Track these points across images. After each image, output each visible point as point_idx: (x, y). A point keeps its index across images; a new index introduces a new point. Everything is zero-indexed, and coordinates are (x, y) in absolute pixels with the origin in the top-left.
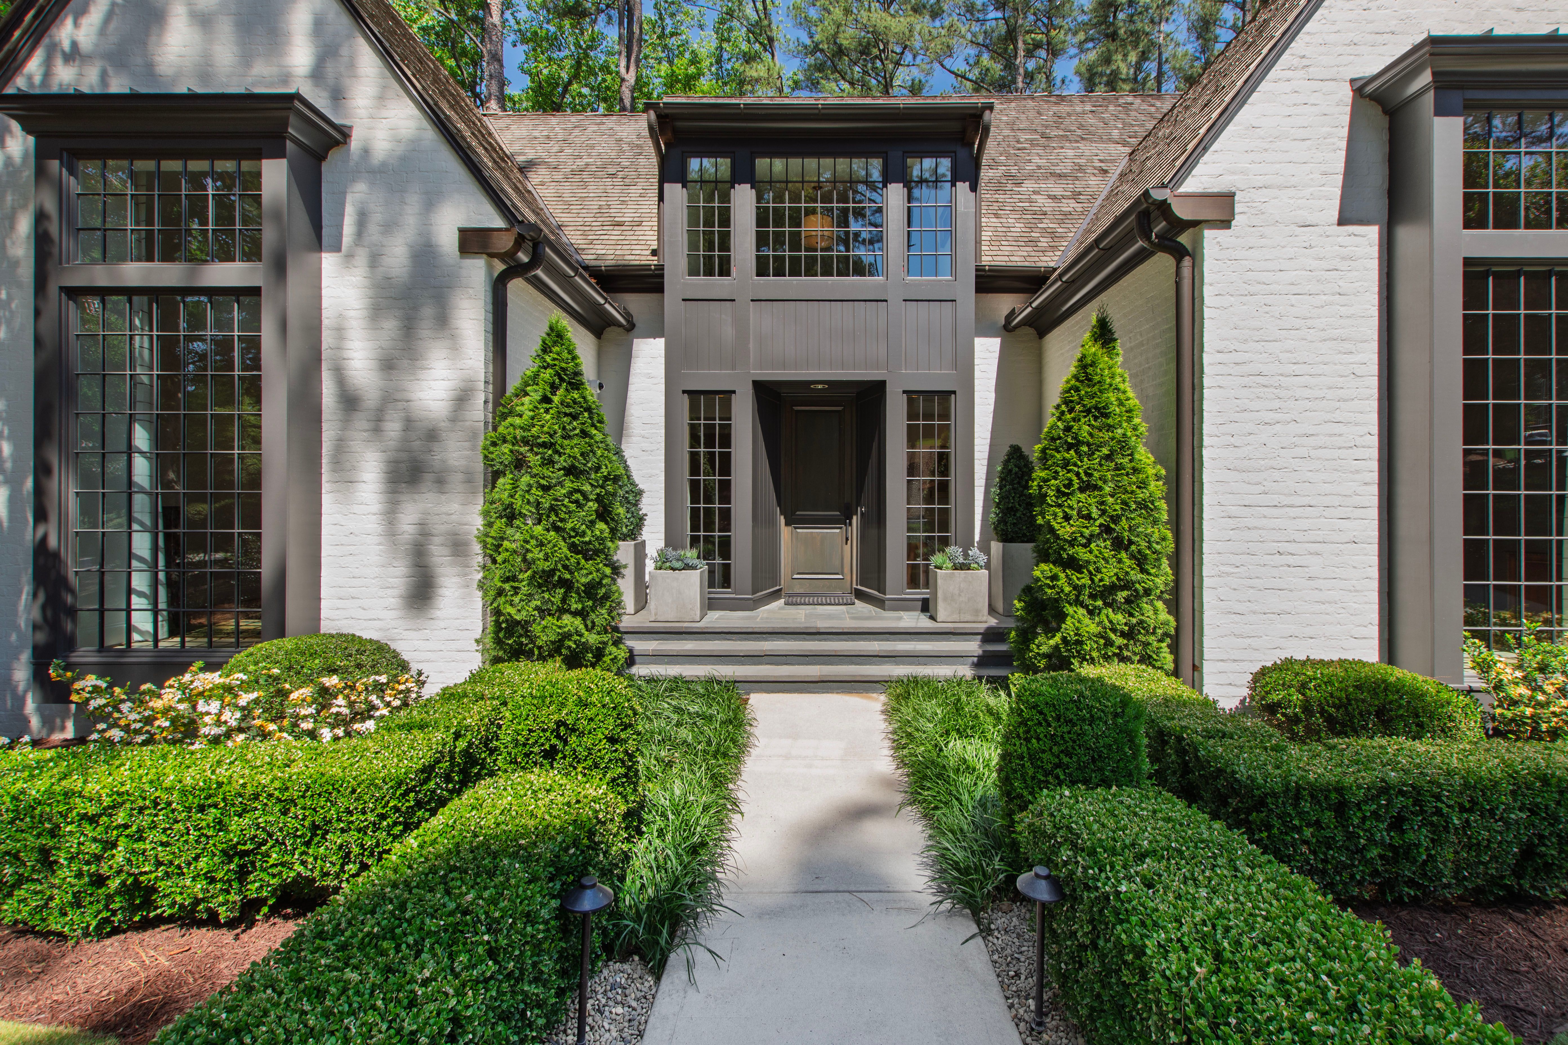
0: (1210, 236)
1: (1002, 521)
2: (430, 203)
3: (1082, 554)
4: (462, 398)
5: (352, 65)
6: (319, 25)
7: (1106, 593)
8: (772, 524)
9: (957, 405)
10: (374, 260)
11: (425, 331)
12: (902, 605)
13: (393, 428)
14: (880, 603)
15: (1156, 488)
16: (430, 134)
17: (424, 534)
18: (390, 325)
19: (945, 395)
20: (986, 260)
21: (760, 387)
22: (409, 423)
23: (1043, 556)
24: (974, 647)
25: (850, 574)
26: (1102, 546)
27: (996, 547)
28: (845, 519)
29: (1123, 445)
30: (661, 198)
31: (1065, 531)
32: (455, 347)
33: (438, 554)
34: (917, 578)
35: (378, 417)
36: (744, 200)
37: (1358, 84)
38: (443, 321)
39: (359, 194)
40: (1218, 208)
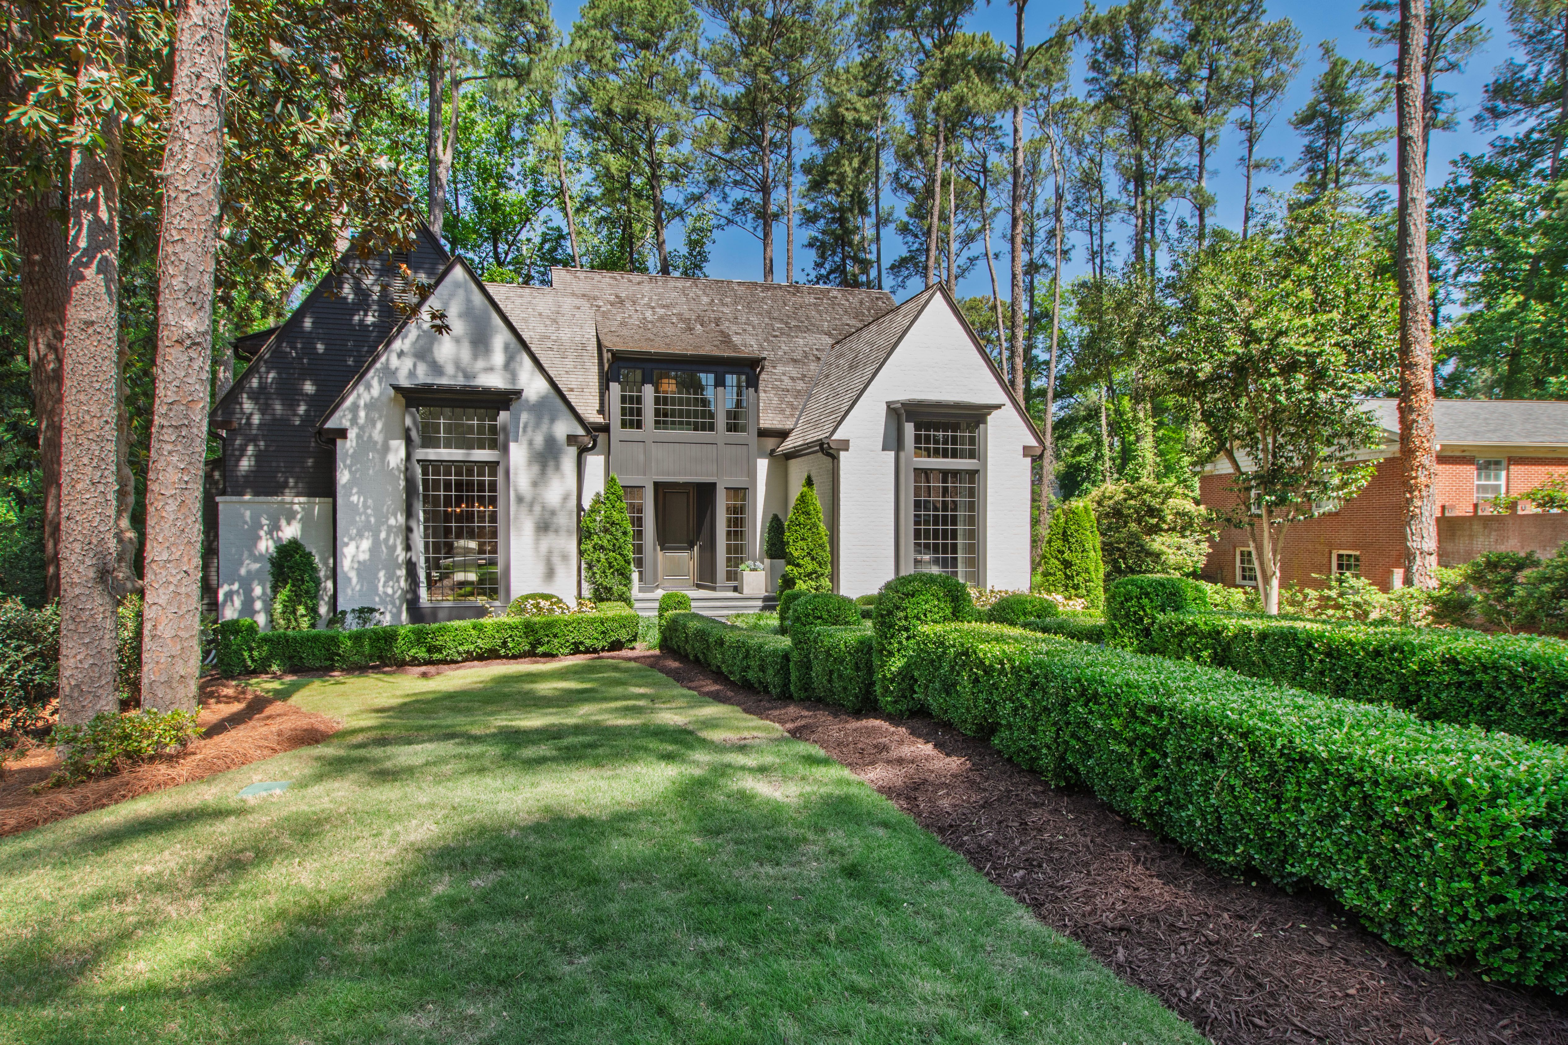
0: (842, 454)
1: (769, 549)
2: (552, 420)
3: (801, 562)
4: (566, 498)
5: (520, 362)
6: (507, 347)
7: (809, 575)
8: (656, 550)
9: (748, 494)
10: (531, 443)
11: (550, 471)
12: (725, 589)
13: (537, 509)
14: (713, 588)
15: (825, 539)
16: (552, 391)
17: (550, 552)
18: (536, 468)
19: (743, 490)
20: (762, 426)
21: (656, 485)
22: (543, 507)
23: (789, 563)
24: (760, 603)
25: (693, 575)
26: (808, 559)
27: (767, 561)
28: (691, 547)
29: (815, 525)
30: (607, 388)
31: (796, 554)
32: (563, 476)
33: (556, 560)
34: (733, 575)
35: (531, 505)
36: (648, 391)
37: (889, 404)
38: (557, 468)
39: (524, 417)
40: (845, 445)
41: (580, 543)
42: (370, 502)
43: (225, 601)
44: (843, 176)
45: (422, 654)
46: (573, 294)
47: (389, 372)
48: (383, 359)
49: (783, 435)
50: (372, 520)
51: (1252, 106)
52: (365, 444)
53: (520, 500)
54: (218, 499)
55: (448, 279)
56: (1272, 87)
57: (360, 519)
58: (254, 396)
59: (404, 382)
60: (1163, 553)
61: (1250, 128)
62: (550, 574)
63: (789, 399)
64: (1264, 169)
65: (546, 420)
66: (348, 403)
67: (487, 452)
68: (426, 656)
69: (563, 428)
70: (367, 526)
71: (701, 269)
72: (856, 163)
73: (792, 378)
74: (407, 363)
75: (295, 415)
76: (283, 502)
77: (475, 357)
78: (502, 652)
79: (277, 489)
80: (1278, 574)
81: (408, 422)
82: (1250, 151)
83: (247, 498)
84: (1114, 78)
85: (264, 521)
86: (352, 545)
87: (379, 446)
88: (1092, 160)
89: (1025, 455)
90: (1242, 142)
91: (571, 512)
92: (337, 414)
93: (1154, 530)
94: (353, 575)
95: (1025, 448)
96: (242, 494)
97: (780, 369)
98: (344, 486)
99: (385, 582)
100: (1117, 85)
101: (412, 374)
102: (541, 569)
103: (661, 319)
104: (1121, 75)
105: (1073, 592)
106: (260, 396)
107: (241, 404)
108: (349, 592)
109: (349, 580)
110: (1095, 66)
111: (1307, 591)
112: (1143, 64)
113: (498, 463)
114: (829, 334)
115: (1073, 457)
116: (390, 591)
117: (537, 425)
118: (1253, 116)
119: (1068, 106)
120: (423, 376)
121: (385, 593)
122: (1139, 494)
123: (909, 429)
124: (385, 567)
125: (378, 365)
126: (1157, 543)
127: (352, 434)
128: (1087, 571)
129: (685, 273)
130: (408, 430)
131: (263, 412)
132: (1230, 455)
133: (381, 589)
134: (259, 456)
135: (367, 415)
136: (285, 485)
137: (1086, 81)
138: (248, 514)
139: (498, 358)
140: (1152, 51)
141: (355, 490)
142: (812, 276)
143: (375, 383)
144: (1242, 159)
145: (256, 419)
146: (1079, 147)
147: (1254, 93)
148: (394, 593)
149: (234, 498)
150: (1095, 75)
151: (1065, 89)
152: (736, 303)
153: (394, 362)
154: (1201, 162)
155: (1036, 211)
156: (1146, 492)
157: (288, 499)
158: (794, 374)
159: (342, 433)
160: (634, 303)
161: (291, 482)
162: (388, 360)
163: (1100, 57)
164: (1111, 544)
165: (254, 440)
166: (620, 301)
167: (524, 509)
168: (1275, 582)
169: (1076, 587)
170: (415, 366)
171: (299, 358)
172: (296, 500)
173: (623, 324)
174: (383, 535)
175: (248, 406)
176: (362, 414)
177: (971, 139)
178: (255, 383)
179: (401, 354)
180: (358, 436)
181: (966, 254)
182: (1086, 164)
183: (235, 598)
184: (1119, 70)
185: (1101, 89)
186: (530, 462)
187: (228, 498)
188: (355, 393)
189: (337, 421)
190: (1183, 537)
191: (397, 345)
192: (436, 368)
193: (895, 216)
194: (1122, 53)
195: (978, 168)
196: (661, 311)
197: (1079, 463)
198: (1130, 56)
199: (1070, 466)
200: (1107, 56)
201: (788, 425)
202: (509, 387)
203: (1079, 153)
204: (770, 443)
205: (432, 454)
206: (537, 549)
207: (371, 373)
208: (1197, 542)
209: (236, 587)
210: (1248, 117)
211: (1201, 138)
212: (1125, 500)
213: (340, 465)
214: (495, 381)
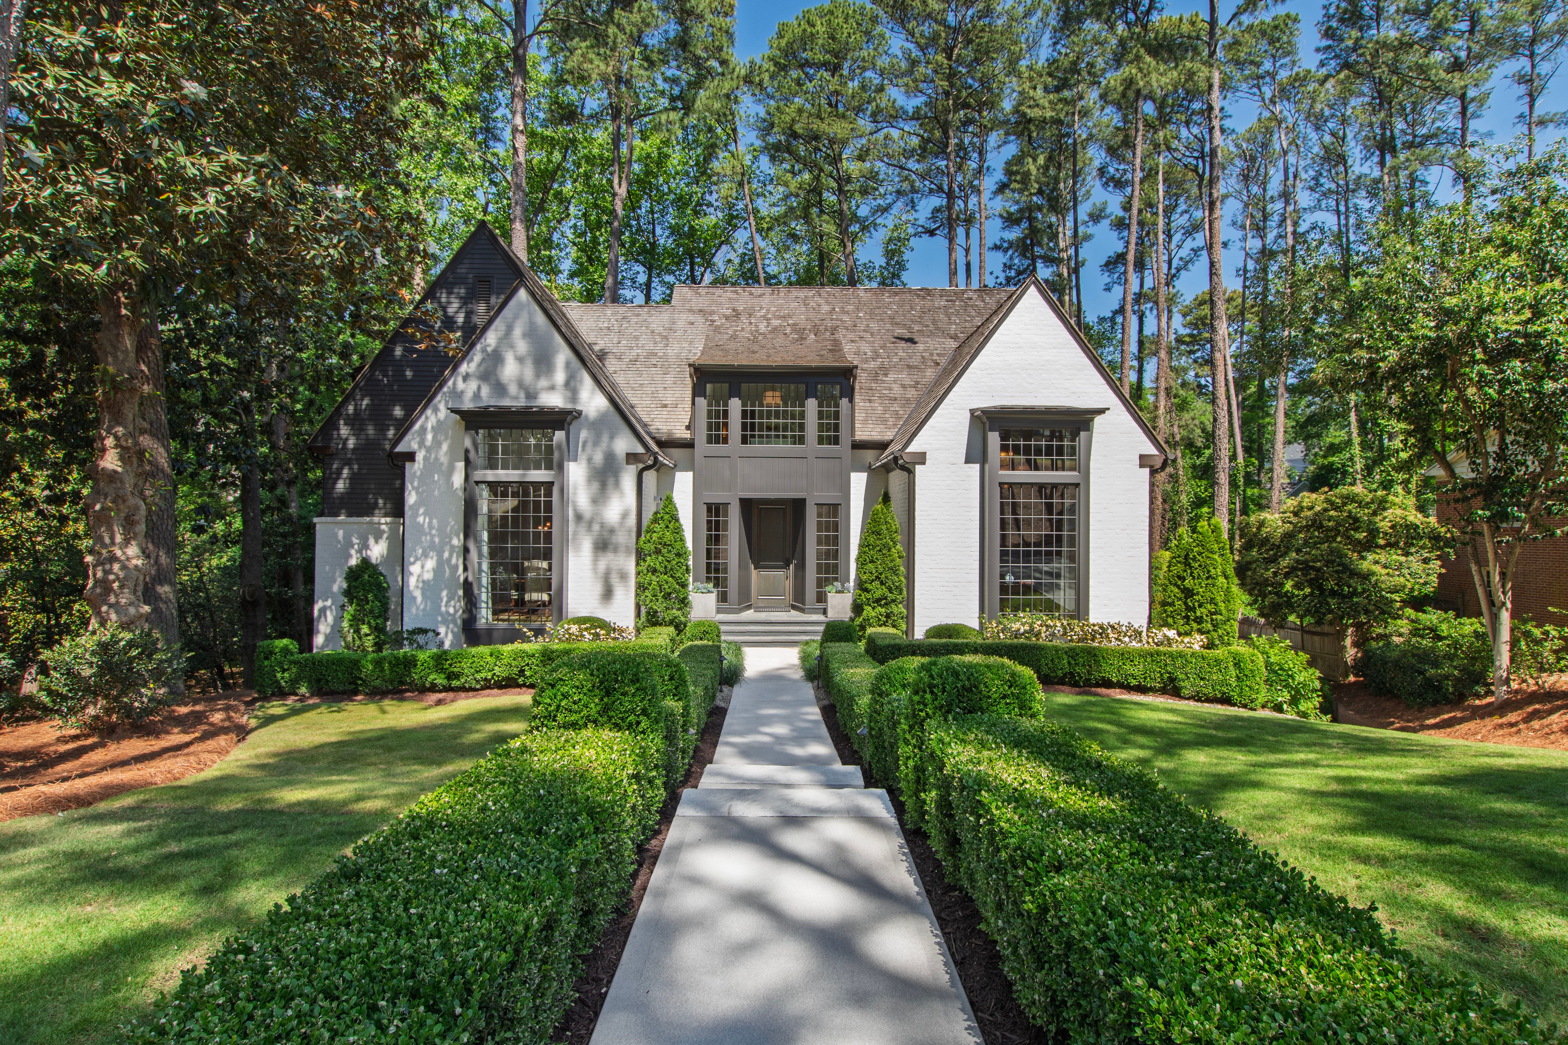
0: (919, 469)
2: (612, 438)
4: (625, 515)
5: (581, 381)
6: (568, 365)
7: (878, 601)
8: (747, 569)
9: (841, 510)
10: (589, 460)
11: (610, 488)
12: (814, 611)
13: (596, 527)
14: (802, 610)
15: (899, 561)
16: (612, 409)
17: (608, 571)
18: (596, 485)
19: (836, 506)
20: (857, 438)
21: (743, 501)
22: (602, 525)
25: (788, 596)
26: (878, 583)
28: (787, 565)
30: (693, 403)
32: (622, 495)
33: (615, 580)
34: (821, 598)
35: (590, 524)
36: (735, 406)
37: (972, 411)
38: (617, 484)
39: (584, 434)
40: (921, 458)
41: (638, 564)
42: (435, 521)
43: (320, 617)
44: (1028, 173)
45: (440, 680)
46: (690, 311)
47: (457, 395)
48: (450, 383)
49: (882, 446)
50: (437, 540)
51: (1532, 56)
52: (431, 466)
53: (579, 517)
54: (316, 520)
55: (512, 303)
56: (1558, 32)
57: (426, 539)
58: (350, 422)
59: (468, 404)
60: (1373, 574)
61: (1531, 80)
62: (608, 594)
63: (896, 407)
64: (1551, 126)
65: (605, 439)
66: (417, 426)
67: (543, 472)
68: (445, 682)
69: (624, 444)
70: (432, 546)
71: (899, 277)
72: (1041, 160)
73: (904, 386)
74: (473, 385)
75: (385, 439)
76: (371, 523)
77: (538, 376)
78: (520, 681)
79: (368, 510)
80: (1509, 605)
81: (468, 443)
82: (1531, 107)
83: (342, 518)
84: (1350, 43)
85: (355, 541)
86: (419, 564)
87: (444, 468)
88: (1333, 134)
89: (1141, 466)
90: (1520, 98)
91: (630, 531)
92: (408, 437)
93: (1369, 545)
94: (418, 594)
95: (1141, 457)
96: (337, 515)
97: (891, 377)
98: (411, 507)
99: (448, 602)
100: (1354, 50)
101: (477, 396)
102: (598, 589)
103: (775, 330)
104: (1357, 40)
105: (1195, 625)
106: (356, 423)
107: (338, 429)
108: (414, 610)
109: (415, 598)
110: (1329, 33)
111: (1548, 628)
112: (1385, 25)
113: (552, 483)
114: (955, 337)
115: (1325, 457)
116: (451, 610)
117: (596, 443)
118: (1533, 67)
119: (1300, 80)
120: (487, 397)
121: (448, 612)
122: (1344, 504)
123: (994, 438)
124: (447, 587)
125: (445, 389)
126: (1368, 563)
127: (420, 456)
128: (1212, 601)
129: (883, 283)
130: (467, 451)
131: (357, 436)
132: (1441, 458)
133: (443, 609)
134: (353, 478)
135: (434, 437)
136: (375, 506)
137: (1318, 50)
138: (341, 533)
139: (560, 377)
140: (1397, 11)
141: (421, 511)
142: (1002, 279)
143: (442, 407)
144: (1521, 116)
145: (351, 443)
146: (1318, 122)
147: (1533, 42)
148: (456, 611)
149: (329, 519)
150: (1330, 42)
151: (1294, 63)
152: (858, 310)
153: (461, 385)
154: (1463, 124)
155: (1269, 193)
156: (1353, 501)
157: (376, 519)
158: (908, 382)
159: (410, 456)
160: (750, 315)
161: (381, 501)
162: (454, 384)
163: (1334, 24)
164: (1306, 562)
165: (348, 463)
166: (737, 314)
167: (582, 529)
168: (1505, 616)
169: (1199, 620)
170: (479, 388)
171: (390, 385)
172: (383, 520)
173: (734, 337)
174: (446, 555)
175: (344, 431)
176: (429, 437)
177: (1187, 123)
178: (351, 408)
179: (466, 378)
180: (426, 459)
181: (1189, 244)
182: (1327, 139)
183: (328, 613)
184: (1355, 34)
185: (1336, 56)
186: (590, 480)
187: (323, 519)
188: (423, 418)
189: (409, 443)
190: (1407, 554)
191: (464, 368)
192: (500, 389)
193: (1108, 211)
194: (1361, 16)
195: (1196, 154)
196: (776, 322)
197: (1332, 464)
198: (1371, 18)
199: (1322, 467)
200: (1342, 20)
201: (888, 435)
202: (569, 406)
203: (1317, 128)
204: (869, 455)
205: (491, 475)
206: (595, 569)
207: (438, 398)
208: (1426, 561)
209: (329, 603)
210: (1528, 69)
211: (1463, 97)
212: (1325, 510)
213: (409, 486)
214: (554, 400)
